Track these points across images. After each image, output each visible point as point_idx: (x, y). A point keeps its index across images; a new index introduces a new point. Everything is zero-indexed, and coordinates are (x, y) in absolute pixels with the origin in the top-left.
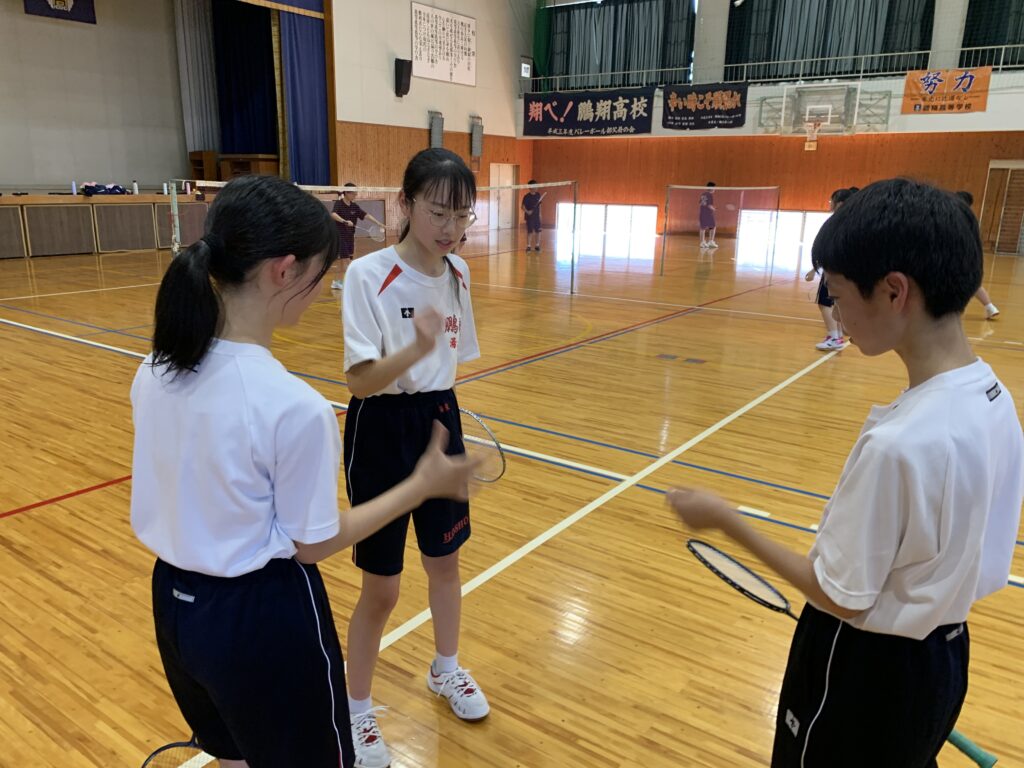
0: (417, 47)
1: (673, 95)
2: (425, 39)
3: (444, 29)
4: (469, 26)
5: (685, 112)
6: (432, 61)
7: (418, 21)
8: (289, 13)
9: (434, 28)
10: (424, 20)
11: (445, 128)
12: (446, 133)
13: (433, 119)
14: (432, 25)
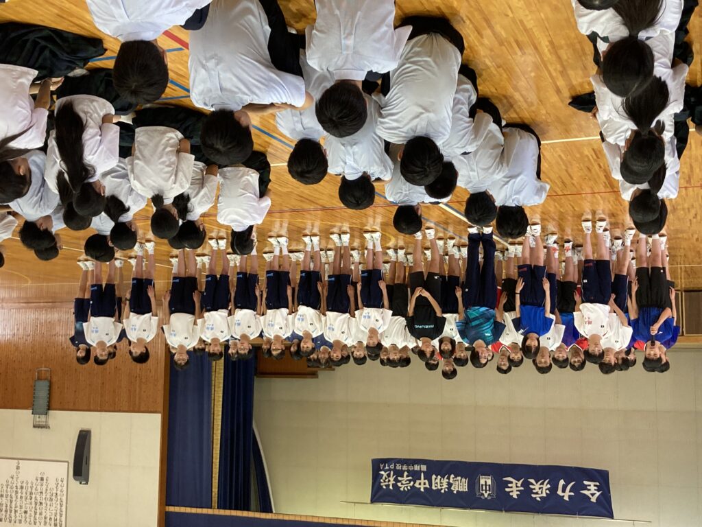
0: (61, 491)
2: (51, 500)
3: (26, 512)
6: (42, 479)
7: (58, 517)
9: (38, 511)
10: (50, 519)
11: (31, 411)
12: (26, 408)
13: (43, 418)
14: (41, 514)
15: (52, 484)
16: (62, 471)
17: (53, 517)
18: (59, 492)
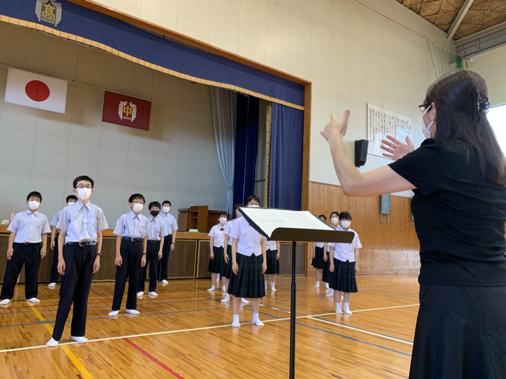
2: (376, 128)
3: (390, 123)
4: (407, 123)
7: (372, 116)
8: (278, 104)
9: (383, 122)
10: (376, 116)
14: (382, 120)
17: (375, 117)
18: (372, 133)
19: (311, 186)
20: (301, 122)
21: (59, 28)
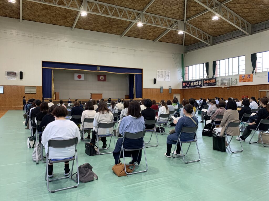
1: (205, 81)
3: (163, 73)
5: (207, 83)
6: (161, 78)
7: (158, 72)
8: (136, 74)
11: (163, 88)
12: (164, 89)
13: (161, 87)
15: (159, 77)
16: (158, 80)
19: (143, 89)
20: (141, 76)
21: (100, 70)
